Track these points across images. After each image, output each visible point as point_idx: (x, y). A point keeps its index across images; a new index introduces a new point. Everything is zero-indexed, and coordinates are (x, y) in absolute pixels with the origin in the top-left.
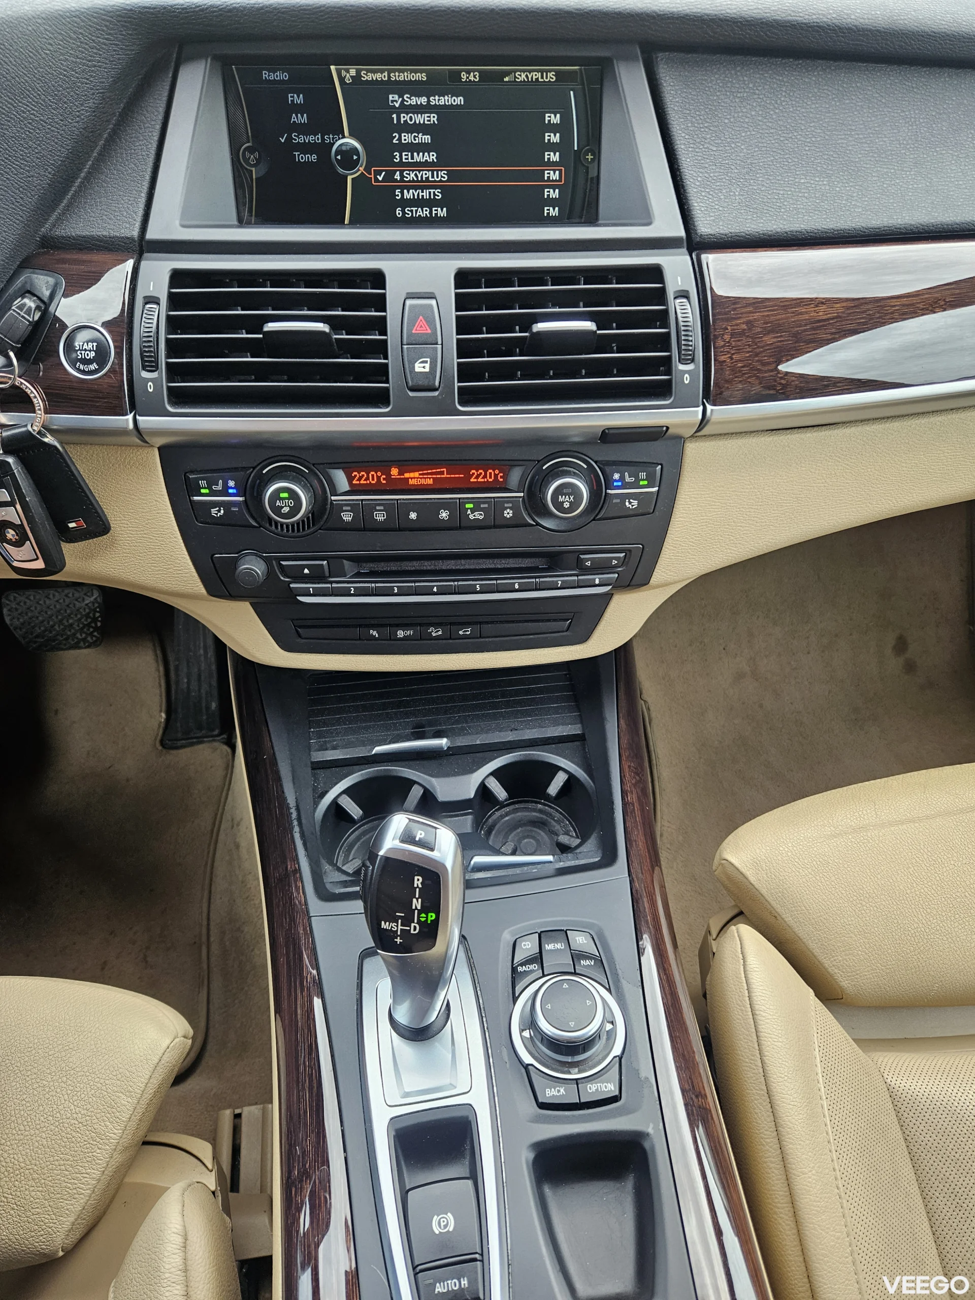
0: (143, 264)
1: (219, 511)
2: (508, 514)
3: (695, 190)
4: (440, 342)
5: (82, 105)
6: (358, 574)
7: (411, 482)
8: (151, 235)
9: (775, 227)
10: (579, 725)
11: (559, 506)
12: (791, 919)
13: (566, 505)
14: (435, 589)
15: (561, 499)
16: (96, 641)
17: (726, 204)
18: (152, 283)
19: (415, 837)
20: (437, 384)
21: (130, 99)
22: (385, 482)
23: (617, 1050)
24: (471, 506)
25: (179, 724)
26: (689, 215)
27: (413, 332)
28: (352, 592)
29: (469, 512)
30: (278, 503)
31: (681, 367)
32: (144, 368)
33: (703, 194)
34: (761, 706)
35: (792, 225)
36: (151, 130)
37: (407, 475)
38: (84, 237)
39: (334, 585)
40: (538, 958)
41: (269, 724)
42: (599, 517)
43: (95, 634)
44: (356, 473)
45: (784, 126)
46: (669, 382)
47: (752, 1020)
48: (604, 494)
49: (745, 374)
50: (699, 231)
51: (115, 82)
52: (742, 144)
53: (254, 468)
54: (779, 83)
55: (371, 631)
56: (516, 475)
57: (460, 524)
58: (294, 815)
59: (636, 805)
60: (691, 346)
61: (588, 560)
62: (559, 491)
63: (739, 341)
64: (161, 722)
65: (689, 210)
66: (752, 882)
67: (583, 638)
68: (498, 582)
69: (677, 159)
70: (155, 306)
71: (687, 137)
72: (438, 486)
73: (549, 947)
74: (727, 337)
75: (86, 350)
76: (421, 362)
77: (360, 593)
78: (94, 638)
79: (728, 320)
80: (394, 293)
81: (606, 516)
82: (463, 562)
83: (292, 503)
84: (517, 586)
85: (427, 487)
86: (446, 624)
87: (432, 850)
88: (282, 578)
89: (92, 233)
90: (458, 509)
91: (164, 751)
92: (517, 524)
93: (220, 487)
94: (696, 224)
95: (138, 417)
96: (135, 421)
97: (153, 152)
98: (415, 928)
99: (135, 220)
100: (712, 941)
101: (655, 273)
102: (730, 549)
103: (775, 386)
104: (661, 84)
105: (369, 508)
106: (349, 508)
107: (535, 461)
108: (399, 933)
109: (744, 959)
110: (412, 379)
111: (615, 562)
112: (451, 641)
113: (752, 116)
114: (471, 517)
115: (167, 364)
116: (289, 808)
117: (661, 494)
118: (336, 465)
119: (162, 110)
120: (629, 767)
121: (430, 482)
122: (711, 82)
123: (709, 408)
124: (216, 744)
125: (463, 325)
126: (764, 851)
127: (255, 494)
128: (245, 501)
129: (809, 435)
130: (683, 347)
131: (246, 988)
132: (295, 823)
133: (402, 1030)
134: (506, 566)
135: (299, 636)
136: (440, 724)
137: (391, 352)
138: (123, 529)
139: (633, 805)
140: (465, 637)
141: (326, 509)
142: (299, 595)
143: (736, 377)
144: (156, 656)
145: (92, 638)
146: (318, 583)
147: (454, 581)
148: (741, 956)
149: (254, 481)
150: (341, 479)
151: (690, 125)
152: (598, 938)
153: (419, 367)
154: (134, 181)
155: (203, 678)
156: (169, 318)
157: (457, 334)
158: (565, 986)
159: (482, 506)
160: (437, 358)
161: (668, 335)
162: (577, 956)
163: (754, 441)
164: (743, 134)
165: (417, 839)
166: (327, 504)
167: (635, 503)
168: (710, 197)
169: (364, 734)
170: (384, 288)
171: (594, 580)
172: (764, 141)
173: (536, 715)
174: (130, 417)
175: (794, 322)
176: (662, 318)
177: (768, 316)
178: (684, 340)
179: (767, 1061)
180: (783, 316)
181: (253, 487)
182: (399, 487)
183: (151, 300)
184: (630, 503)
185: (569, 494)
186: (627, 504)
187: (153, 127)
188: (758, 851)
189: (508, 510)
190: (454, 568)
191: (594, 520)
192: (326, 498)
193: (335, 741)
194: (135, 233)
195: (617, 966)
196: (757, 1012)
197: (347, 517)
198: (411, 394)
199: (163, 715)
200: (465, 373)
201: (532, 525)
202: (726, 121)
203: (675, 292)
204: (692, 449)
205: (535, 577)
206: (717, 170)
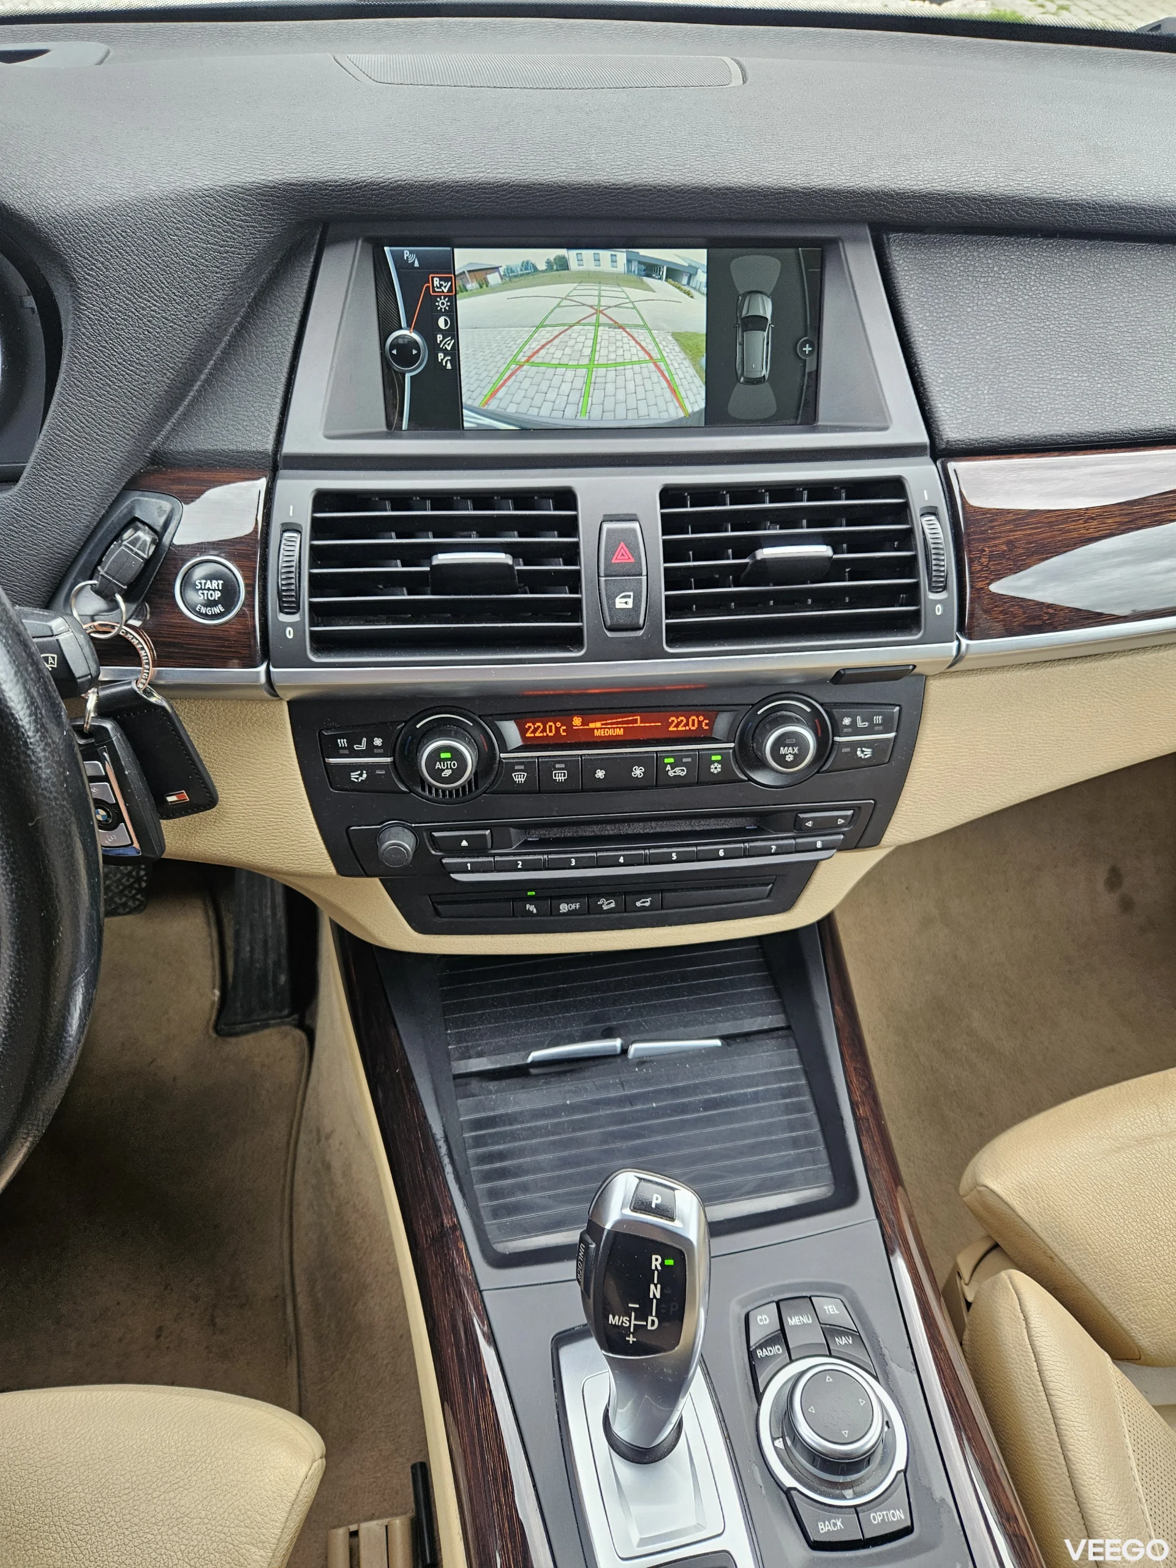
0: (280, 483)
1: (361, 775)
2: (716, 769)
3: (937, 389)
4: (644, 573)
5: (210, 297)
6: (526, 844)
7: (597, 733)
8: (289, 448)
9: (1032, 430)
10: (782, 1016)
11: (780, 759)
12: (1072, 1261)
13: (790, 758)
14: (621, 860)
15: (783, 751)
16: (139, 906)
17: (974, 405)
18: (291, 507)
19: (651, 1203)
20: (641, 621)
21: (262, 286)
22: (565, 734)
23: (899, 1463)
24: (671, 760)
25: (238, 1004)
26: (931, 418)
27: (613, 561)
28: (519, 867)
29: (668, 768)
30: (438, 765)
31: (932, 596)
32: (282, 610)
33: (947, 393)
34: (955, 957)
35: (1051, 428)
36: (287, 323)
37: (592, 725)
38: (205, 452)
39: (498, 859)
40: (781, 1336)
41: (399, 1026)
42: (825, 768)
43: (139, 896)
44: (530, 724)
45: (1034, 315)
46: (917, 613)
47: (1046, 1402)
48: (831, 742)
49: (1006, 602)
50: (944, 437)
51: (248, 269)
52: (988, 336)
53: (406, 722)
54: (1026, 265)
55: (528, 906)
56: (723, 722)
57: (657, 780)
58: (443, 1150)
59: (871, 1120)
60: (943, 571)
61: (808, 819)
62: (780, 742)
63: (998, 564)
64: (213, 1002)
65: (930, 411)
66: (1021, 1214)
67: (786, 905)
68: (699, 848)
69: (914, 353)
70: (295, 535)
71: (925, 328)
72: (629, 738)
73: (792, 1321)
74: (984, 560)
75: (209, 589)
76: (623, 597)
77: (528, 867)
78: (137, 903)
79: (985, 540)
80: (587, 514)
81: (831, 769)
82: (653, 824)
83: (455, 764)
84: (721, 853)
85: (616, 739)
86: (620, 894)
87: (672, 1219)
88: (433, 852)
89: (215, 447)
90: (655, 765)
91: (219, 1039)
92: (726, 779)
93: (363, 746)
94: (941, 428)
95: (272, 669)
96: (268, 672)
97: (290, 350)
98: (653, 1322)
99: (268, 431)
100: (964, 1286)
101: (896, 486)
102: (978, 802)
103: (1041, 615)
104: (894, 268)
105: (548, 766)
106: (522, 767)
107: (749, 705)
108: (632, 1330)
109: (1026, 1319)
110: (612, 617)
111: (841, 821)
112: (625, 914)
113: (998, 303)
114: (671, 774)
115: (311, 604)
116: (435, 1141)
117: (899, 741)
118: (506, 717)
119: (301, 300)
120: (855, 1069)
121: (621, 732)
122: (950, 266)
123: (964, 642)
124: (287, 1028)
125: (672, 552)
126: (1031, 1173)
127: (406, 753)
128: (394, 762)
129: (1072, 667)
130: (934, 573)
131: (348, 1356)
132: (446, 1160)
133: (623, 1449)
134: (705, 828)
135: (437, 913)
136: (609, 1019)
137: (586, 585)
138: (239, 799)
139: (868, 1120)
140: (643, 909)
141: (492, 768)
142: (453, 873)
143: (996, 607)
144: (208, 917)
145: (134, 903)
146: (478, 857)
147: (644, 848)
148: (1021, 1316)
149: (405, 740)
150: (511, 730)
151: (928, 314)
152: (853, 1306)
153: (619, 603)
154: (266, 384)
155: (270, 944)
156: (313, 548)
157: (665, 562)
158: (829, 1379)
159: (685, 760)
160: (641, 592)
161: (914, 558)
162: (831, 1331)
163: (1008, 676)
164: (989, 325)
165: (653, 1206)
166: (494, 763)
167: (868, 752)
168: (955, 396)
169: (515, 1035)
170: (575, 508)
171: (815, 843)
172: (1012, 332)
173: (728, 1003)
174: (262, 669)
175: (1060, 541)
176: (906, 538)
177: (1030, 535)
178: (936, 565)
179: (1072, 1458)
180: (1049, 534)
181: (403, 745)
182: (583, 740)
183: (287, 528)
184: (863, 752)
185: (793, 745)
186: (859, 753)
187: (290, 319)
188: (1024, 1173)
189: (716, 764)
190: (642, 832)
191: (818, 772)
192: (494, 755)
193: (479, 1045)
194: (269, 447)
195: (881, 1343)
196: (1052, 1392)
197: (520, 778)
198: (609, 634)
199: (217, 992)
200: (674, 607)
201: (744, 781)
202: (969, 310)
203: (922, 509)
204: (935, 688)
205: (744, 842)
206: (961, 365)
